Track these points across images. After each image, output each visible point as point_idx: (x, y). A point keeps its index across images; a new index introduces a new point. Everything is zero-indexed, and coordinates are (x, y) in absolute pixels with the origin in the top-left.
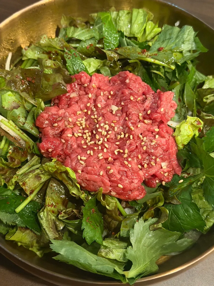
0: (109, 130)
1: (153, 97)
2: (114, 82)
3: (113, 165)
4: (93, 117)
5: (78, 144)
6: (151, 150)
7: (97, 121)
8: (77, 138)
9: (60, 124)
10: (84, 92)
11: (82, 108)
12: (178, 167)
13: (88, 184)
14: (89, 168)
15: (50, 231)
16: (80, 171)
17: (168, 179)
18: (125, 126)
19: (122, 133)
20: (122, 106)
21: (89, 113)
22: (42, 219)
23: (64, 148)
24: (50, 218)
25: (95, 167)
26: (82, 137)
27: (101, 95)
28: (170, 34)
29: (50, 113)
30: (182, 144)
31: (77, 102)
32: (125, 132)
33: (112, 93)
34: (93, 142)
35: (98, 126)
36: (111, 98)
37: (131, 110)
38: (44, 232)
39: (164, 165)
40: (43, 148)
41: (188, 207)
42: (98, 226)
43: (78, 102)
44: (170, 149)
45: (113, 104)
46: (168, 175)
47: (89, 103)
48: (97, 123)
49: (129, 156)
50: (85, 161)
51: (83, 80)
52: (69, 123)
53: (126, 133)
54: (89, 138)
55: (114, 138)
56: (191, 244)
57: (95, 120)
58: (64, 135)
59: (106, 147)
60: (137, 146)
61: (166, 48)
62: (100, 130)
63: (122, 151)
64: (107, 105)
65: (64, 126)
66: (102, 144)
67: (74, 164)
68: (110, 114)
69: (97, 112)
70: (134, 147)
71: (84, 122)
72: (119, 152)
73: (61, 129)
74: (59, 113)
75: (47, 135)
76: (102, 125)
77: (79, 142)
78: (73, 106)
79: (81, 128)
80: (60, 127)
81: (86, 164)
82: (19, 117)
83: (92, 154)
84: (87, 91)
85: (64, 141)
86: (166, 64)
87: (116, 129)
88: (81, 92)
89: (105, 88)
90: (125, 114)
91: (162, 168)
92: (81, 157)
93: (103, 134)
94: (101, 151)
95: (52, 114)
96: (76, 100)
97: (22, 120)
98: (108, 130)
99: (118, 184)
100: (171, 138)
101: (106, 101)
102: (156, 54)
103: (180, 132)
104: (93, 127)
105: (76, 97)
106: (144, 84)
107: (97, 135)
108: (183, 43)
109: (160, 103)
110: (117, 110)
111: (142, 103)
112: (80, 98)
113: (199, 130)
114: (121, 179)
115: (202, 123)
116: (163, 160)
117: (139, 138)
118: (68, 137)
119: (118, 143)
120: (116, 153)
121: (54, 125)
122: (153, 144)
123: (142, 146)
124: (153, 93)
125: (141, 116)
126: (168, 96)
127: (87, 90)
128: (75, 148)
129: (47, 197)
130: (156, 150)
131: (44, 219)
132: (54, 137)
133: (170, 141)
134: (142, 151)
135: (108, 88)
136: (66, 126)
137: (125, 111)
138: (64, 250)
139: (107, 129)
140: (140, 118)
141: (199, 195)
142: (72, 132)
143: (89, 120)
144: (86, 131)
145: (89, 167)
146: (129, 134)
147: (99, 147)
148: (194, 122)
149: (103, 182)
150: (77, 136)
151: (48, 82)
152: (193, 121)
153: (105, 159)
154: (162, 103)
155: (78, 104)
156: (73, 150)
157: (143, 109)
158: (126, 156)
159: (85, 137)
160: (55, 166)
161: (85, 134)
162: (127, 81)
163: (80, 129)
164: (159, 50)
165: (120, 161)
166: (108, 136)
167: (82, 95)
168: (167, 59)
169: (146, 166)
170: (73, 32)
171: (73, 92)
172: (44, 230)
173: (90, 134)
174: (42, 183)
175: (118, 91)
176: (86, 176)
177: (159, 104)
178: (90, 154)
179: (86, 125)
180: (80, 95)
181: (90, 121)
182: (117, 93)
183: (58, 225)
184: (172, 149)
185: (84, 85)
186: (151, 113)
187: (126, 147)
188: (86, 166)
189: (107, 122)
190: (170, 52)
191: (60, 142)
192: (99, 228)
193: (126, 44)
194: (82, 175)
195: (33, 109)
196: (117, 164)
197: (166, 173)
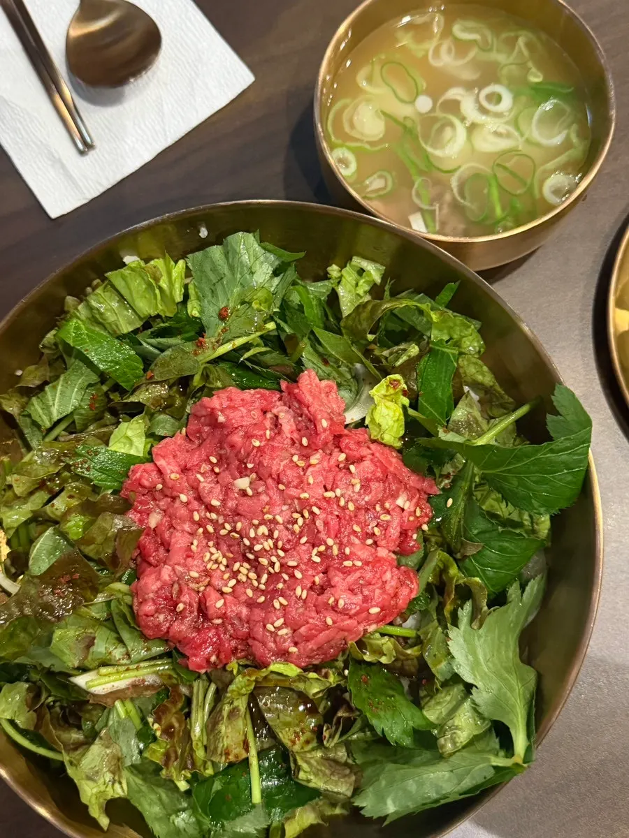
0: (271, 532)
1: (285, 405)
2: (198, 435)
3: (333, 587)
4: (223, 532)
5: (245, 602)
6: (363, 499)
7: (237, 532)
8: (233, 592)
9: (186, 598)
10: (165, 499)
11: (190, 531)
12: (424, 481)
13: (323, 654)
14: (303, 630)
15: (336, 783)
16: (293, 649)
17: (427, 515)
18: (289, 501)
19: (296, 515)
20: (252, 470)
21: (210, 529)
22: (309, 781)
23: (232, 631)
24: (316, 761)
25: (311, 621)
26: (238, 582)
27: (200, 481)
28: (214, 270)
29: (151, 595)
30: (397, 440)
31: (171, 526)
32: (298, 510)
33: (214, 460)
34: (265, 577)
35: (247, 542)
36: (222, 469)
37: (275, 468)
38: (331, 793)
39: (402, 501)
40: (201, 667)
41: (501, 544)
42: (393, 696)
43: (174, 525)
44: (388, 467)
45: (235, 479)
46: (422, 509)
47: (195, 513)
48: (242, 537)
49: (341, 545)
50: (285, 624)
51: (146, 483)
52: (197, 581)
53: (302, 510)
54: (253, 575)
55: (290, 537)
56: (543, 581)
57: (233, 535)
58: (211, 612)
59: (294, 567)
60: (338, 516)
61: (231, 305)
62: (257, 548)
63: (322, 548)
64: (227, 490)
65: (194, 595)
66: (282, 565)
67: (272, 645)
68: (244, 500)
69: (222, 517)
70: (334, 522)
71: (218, 555)
72: (320, 554)
73: (195, 605)
74: (165, 580)
75: (184, 638)
76: (252, 534)
77: (243, 598)
78: (173, 540)
79: (223, 568)
80: (191, 605)
81: (291, 629)
82: (110, 653)
83: (285, 602)
84: (171, 493)
85: (219, 621)
86: (257, 331)
87: (280, 519)
88: (162, 503)
89: (195, 459)
90: (270, 481)
91: (403, 510)
92: (273, 624)
93: (268, 548)
94: (293, 580)
95: (157, 592)
96: (167, 524)
97: (118, 653)
98: (269, 531)
99: (368, 610)
100: (373, 446)
101: (218, 482)
102: (225, 328)
103: (380, 426)
104: (240, 547)
105: (162, 520)
106: (250, 393)
107: (260, 559)
108: (252, 273)
109: (309, 412)
110: (251, 483)
111: (276, 431)
112: (170, 517)
113: (405, 393)
114: (366, 599)
115: (397, 377)
116: (394, 496)
117: (328, 500)
118: (219, 609)
119: (304, 540)
120: (317, 559)
121: (178, 610)
122: (358, 488)
123: (345, 508)
124: (278, 396)
125: (298, 460)
126: (309, 387)
127: (168, 492)
128: (247, 615)
129: (281, 735)
130: (370, 492)
131: (312, 777)
132: (198, 630)
133: (377, 455)
134: (352, 514)
135: (200, 455)
136: (198, 592)
137: (267, 476)
138: (389, 802)
139: (267, 533)
140: (299, 464)
141: (493, 499)
142: (217, 591)
143: (222, 543)
144: (237, 566)
145: (299, 628)
146: (308, 508)
147: (282, 577)
148: (387, 390)
149: (343, 630)
150: (230, 590)
151: (94, 543)
152: (383, 392)
153: (311, 588)
154: (312, 409)
155: (178, 531)
156: (248, 622)
157: (289, 441)
158: (335, 551)
159: (244, 579)
160: (248, 680)
161: (239, 571)
162: (221, 419)
163: (223, 572)
164: (222, 316)
165: (335, 568)
166: (280, 544)
167: (168, 508)
168: (251, 322)
169: (377, 531)
170: (43, 409)
171: (148, 514)
172: (327, 792)
173: (246, 565)
174: (245, 713)
175: (221, 448)
176: (310, 647)
177: (309, 414)
178: (281, 604)
179: (224, 556)
180: (165, 511)
181: (225, 542)
182: (222, 452)
183: (336, 757)
184: (391, 463)
185: (155, 487)
186: (309, 440)
187: (323, 536)
188: (295, 631)
189: (256, 522)
190: (246, 306)
191: (217, 628)
192: (398, 697)
193: (156, 351)
194: (302, 651)
195: (112, 608)
196: (337, 579)
197: (415, 511)
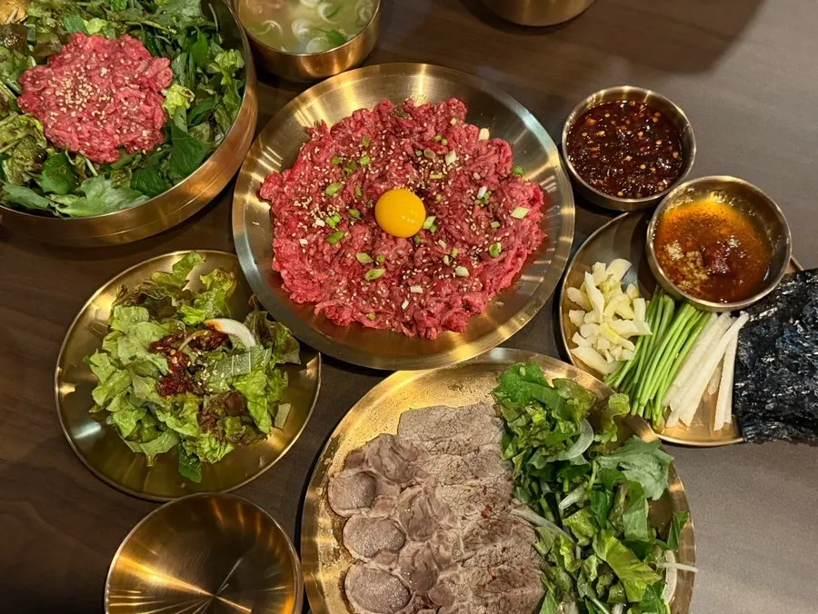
4: (79, 78)
6: (132, 116)
8: (57, 96)
9: (43, 82)
12: (161, 138)
14: (60, 124)
16: (49, 127)
17: (149, 147)
18: (109, 89)
20: (111, 69)
21: (77, 74)
23: (41, 105)
25: (65, 124)
26: (63, 96)
36: (103, 61)
39: (145, 133)
44: (156, 118)
45: (103, 67)
46: (149, 144)
47: (80, 65)
48: (81, 84)
50: (57, 117)
52: (53, 82)
53: (109, 96)
55: (94, 100)
58: (44, 93)
60: (117, 110)
63: (99, 113)
64: (97, 68)
65: (46, 84)
68: (97, 76)
69: (85, 74)
70: (113, 110)
72: (96, 114)
73: (43, 87)
74: (45, 72)
75: (27, 91)
76: (86, 86)
77: (57, 101)
78: (64, 66)
79: (65, 88)
80: (41, 85)
84: (81, 52)
85: (42, 98)
87: (99, 91)
88: (75, 53)
91: (142, 135)
92: (53, 113)
96: (69, 61)
98: (91, 91)
99: (85, 142)
101: (97, 64)
105: (69, 58)
107: (78, 95)
110: (106, 73)
112: (73, 59)
114: (89, 138)
116: (145, 128)
118: (47, 94)
119: (98, 105)
120: (93, 114)
121: (36, 83)
123: (123, 111)
128: (52, 105)
130: (137, 116)
132: (33, 94)
134: (122, 116)
136: (49, 85)
142: (54, 91)
144: (69, 91)
149: (71, 139)
153: (78, 118)
155: (69, 65)
156: (48, 107)
158: (102, 118)
161: (67, 93)
165: (94, 121)
166: (89, 97)
169: (125, 131)
171: (68, 52)
176: (56, 131)
178: (64, 111)
179: (70, 85)
180: (73, 56)
181: (75, 82)
182: (111, 56)
187: (105, 110)
189: (91, 84)
191: (38, 99)
197: (146, 141)
